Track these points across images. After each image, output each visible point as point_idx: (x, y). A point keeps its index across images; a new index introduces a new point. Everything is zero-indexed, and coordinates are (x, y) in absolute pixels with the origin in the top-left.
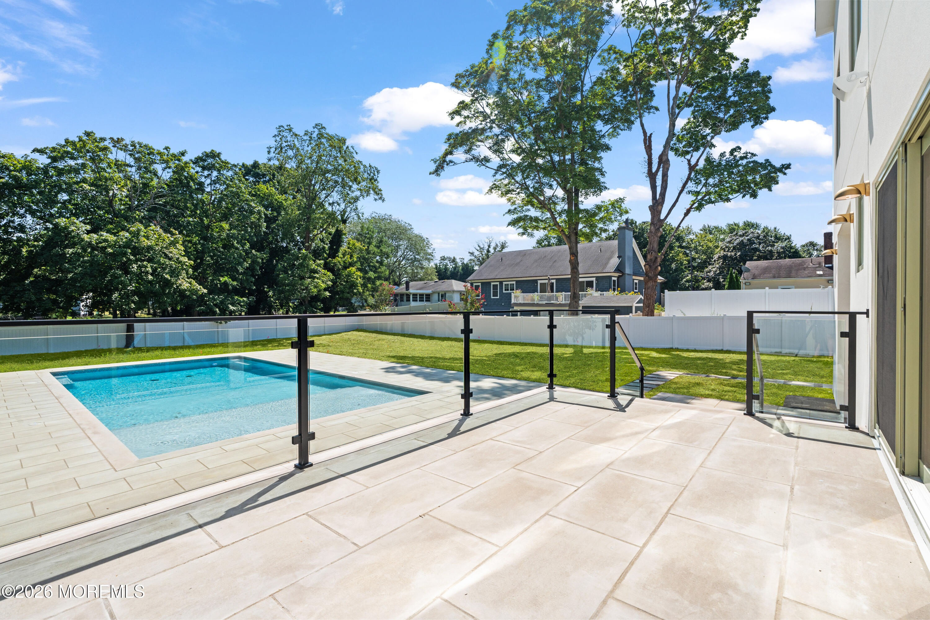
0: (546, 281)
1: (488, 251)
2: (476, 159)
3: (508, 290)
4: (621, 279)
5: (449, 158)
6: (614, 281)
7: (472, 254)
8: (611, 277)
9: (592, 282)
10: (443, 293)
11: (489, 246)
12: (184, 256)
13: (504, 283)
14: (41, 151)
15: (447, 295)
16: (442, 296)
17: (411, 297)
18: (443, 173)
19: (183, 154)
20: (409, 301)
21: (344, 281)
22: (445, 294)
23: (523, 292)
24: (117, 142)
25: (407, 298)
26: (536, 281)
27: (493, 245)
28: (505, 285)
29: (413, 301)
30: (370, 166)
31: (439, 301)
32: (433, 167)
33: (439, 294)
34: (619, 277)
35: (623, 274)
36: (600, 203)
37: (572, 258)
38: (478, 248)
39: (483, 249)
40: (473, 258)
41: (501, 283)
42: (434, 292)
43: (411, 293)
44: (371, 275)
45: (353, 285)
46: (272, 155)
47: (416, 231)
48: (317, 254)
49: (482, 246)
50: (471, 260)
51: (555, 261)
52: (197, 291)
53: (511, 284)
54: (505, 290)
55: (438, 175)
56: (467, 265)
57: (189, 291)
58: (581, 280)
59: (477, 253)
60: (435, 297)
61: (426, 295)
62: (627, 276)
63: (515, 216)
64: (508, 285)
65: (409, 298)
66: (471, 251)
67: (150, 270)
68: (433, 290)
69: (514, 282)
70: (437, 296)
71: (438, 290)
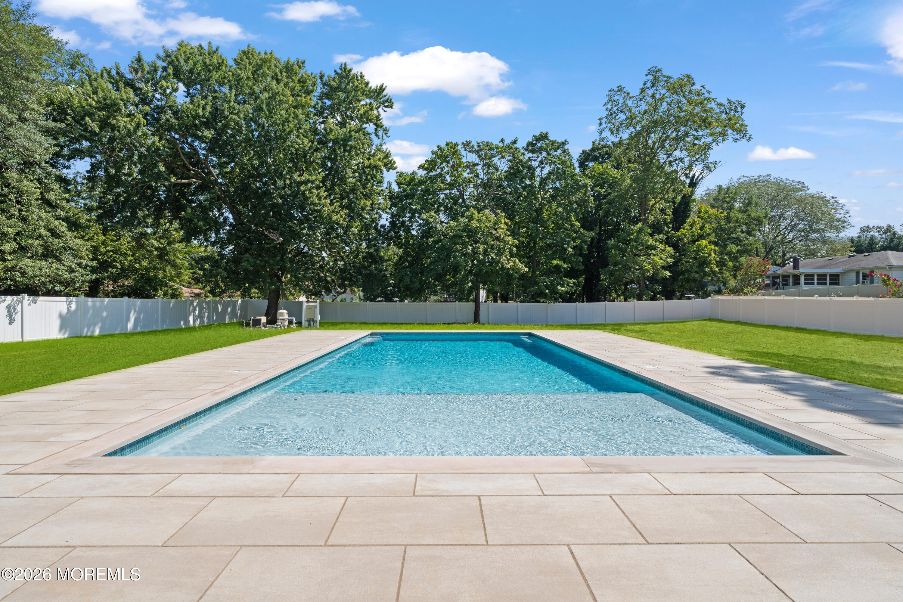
10: (868, 271)
12: (509, 236)
14: (423, 166)
15: (876, 273)
16: (865, 276)
17: (802, 279)
19: (515, 142)
20: (799, 284)
21: (691, 258)
22: (872, 272)
24: (467, 145)
25: (794, 280)
29: (806, 284)
30: (729, 102)
31: (857, 282)
33: (858, 273)
42: (847, 272)
43: (801, 274)
44: (733, 248)
45: (704, 263)
46: (604, 125)
47: (812, 190)
48: (656, 228)
52: (519, 269)
57: (513, 270)
60: (851, 277)
61: (832, 275)
65: (799, 280)
67: (481, 250)
68: (847, 267)
70: (854, 275)
71: (857, 267)
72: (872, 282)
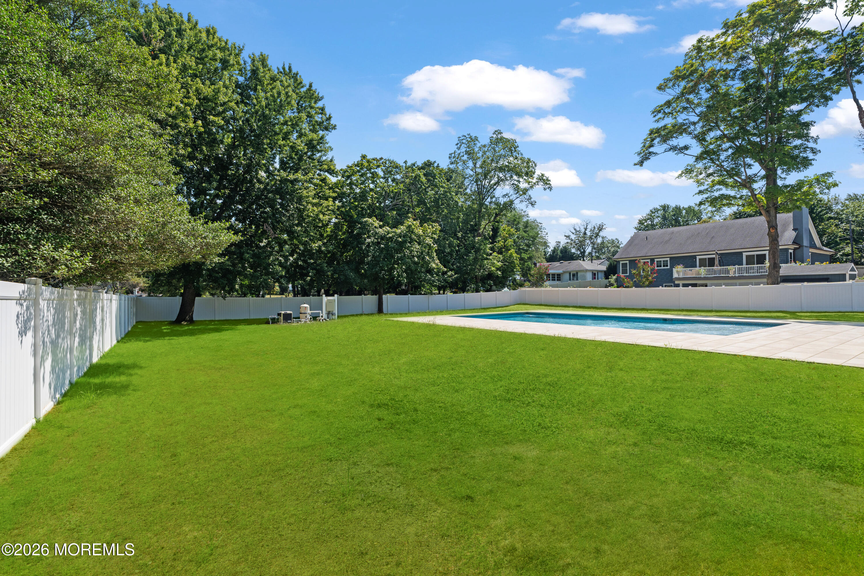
0: (714, 256)
1: (585, 234)
2: (673, 148)
3: (661, 266)
4: (797, 251)
5: (651, 150)
6: (791, 253)
7: (568, 237)
8: (787, 250)
9: (765, 255)
10: (575, 273)
11: (586, 229)
13: (656, 260)
15: (579, 274)
16: (574, 275)
18: (645, 163)
22: (577, 273)
23: (686, 267)
26: (695, 257)
27: (589, 227)
28: (657, 262)
31: (570, 280)
32: (638, 159)
33: (570, 273)
34: (795, 250)
35: (801, 246)
36: (802, 178)
37: (772, 231)
38: (574, 231)
39: (579, 231)
40: (569, 241)
41: (652, 260)
42: (564, 272)
48: (487, 239)
49: (578, 229)
50: (568, 243)
51: (713, 237)
53: (664, 261)
54: (658, 266)
55: (641, 165)
56: (565, 248)
59: (573, 237)
60: (567, 276)
61: (558, 275)
62: (804, 248)
63: (705, 196)
64: (661, 261)
66: (567, 235)
68: (564, 270)
69: (668, 259)
70: (568, 275)
71: (569, 270)
72: (577, 279)
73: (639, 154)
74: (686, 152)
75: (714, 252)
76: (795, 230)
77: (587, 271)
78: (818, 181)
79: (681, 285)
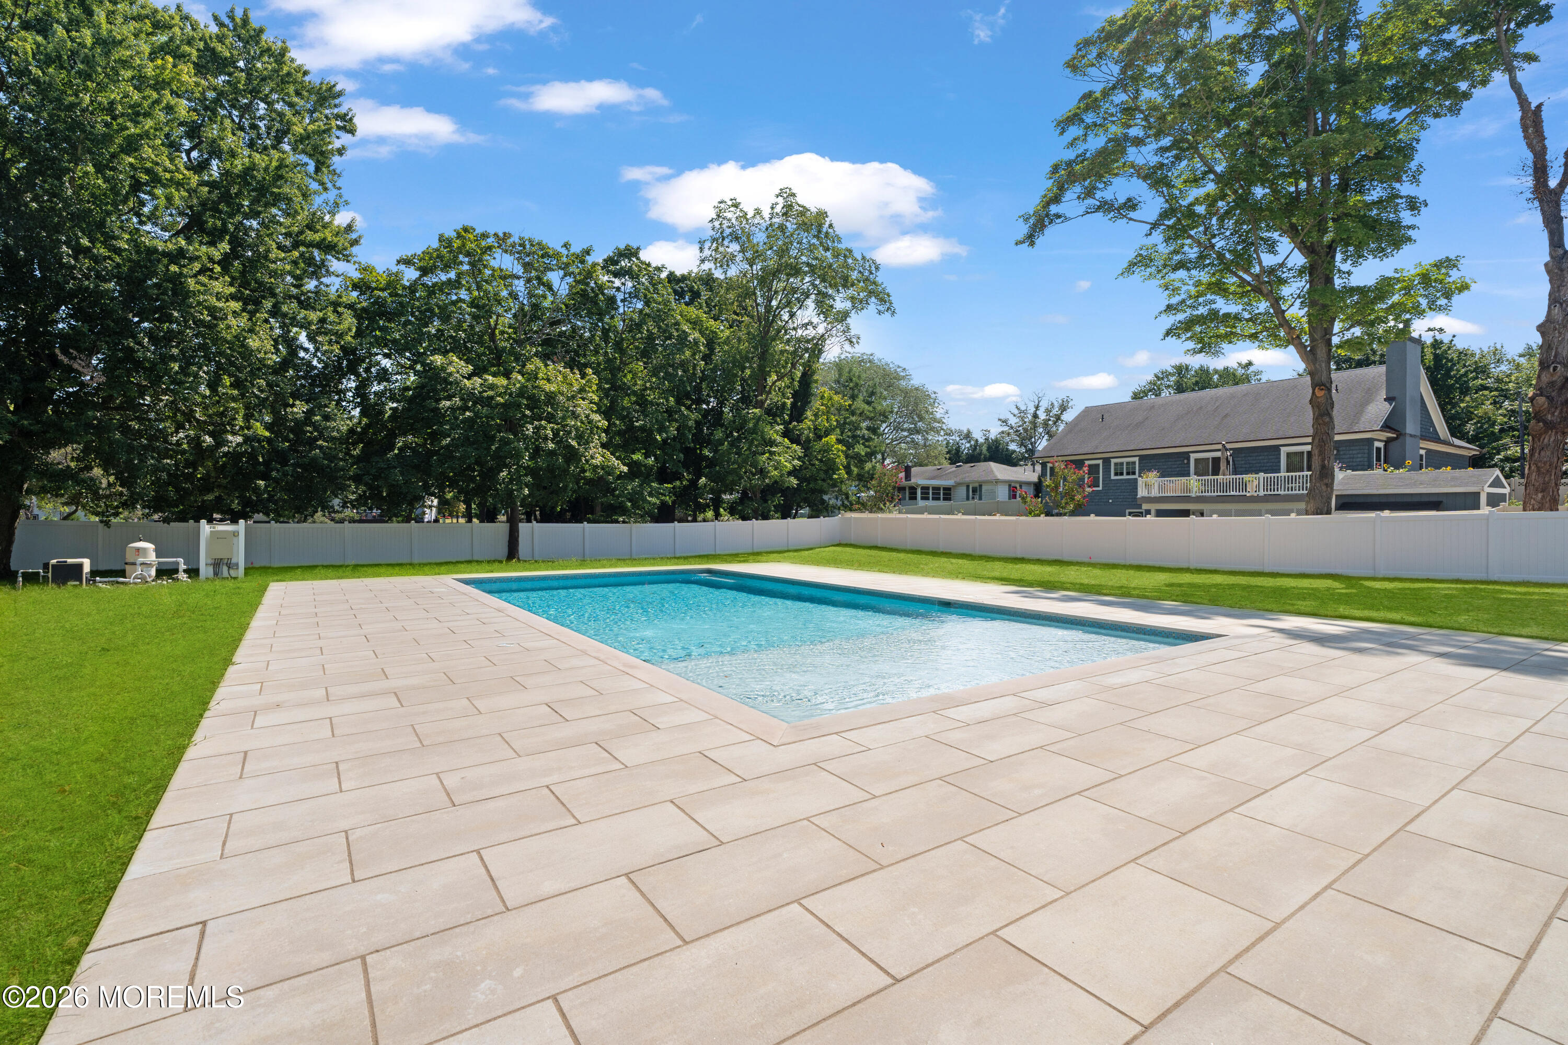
1: (1035, 416)
2: (1105, 207)
3: (1122, 474)
4: (1393, 446)
5: (1054, 209)
6: (1378, 449)
7: (1005, 422)
8: (1370, 441)
10: (977, 485)
11: (1037, 408)
12: (596, 412)
13: (1113, 461)
14: (407, 262)
15: (984, 488)
16: (974, 490)
17: (919, 492)
18: (1040, 241)
19: (588, 252)
20: (915, 498)
21: (817, 460)
22: (981, 486)
23: (1162, 476)
24: (503, 239)
25: (910, 493)
26: (1186, 455)
27: (1044, 405)
28: (1116, 464)
29: (922, 498)
30: (864, 258)
31: (968, 499)
32: (1023, 230)
33: (968, 487)
34: (1388, 442)
35: (1400, 434)
36: (1390, 274)
37: (1319, 393)
38: (1016, 412)
39: (1025, 412)
40: (1006, 429)
41: (1107, 461)
42: (959, 484)
43: (918, 485)
44: (860, 449)
45: (831, 467)
46: (707, 253)
47: (916, 381)
48: (773, 413)
49: (1023, 408)
50: (1003, 432)
51: (1226, 416)
52: (613, 468)
53: (1128, 463)
54: (1116, 474)
55: (1032, 244)
56: (996, 441)
57: (603, 469)
58: (1337, 438)
59: (1013, 421)
60: (962, 491)
61: (945, 489)
62: (1408, 439)
63: (1181, 317)
64: (1122, 464)
65: (916, 493)
66: (1003, 418)
67: (550, 434)
68: (958, 480)
69: (1136, 459)
70: (965, 488)
71: (967, 480)
72: (980, 499)
73: (1026, 220)
74: (1132, 215)
75: (1220, 447)
76: (1389, 399)
77: (998, 481)
78: (1425, 279)
79: (1153, 512)
